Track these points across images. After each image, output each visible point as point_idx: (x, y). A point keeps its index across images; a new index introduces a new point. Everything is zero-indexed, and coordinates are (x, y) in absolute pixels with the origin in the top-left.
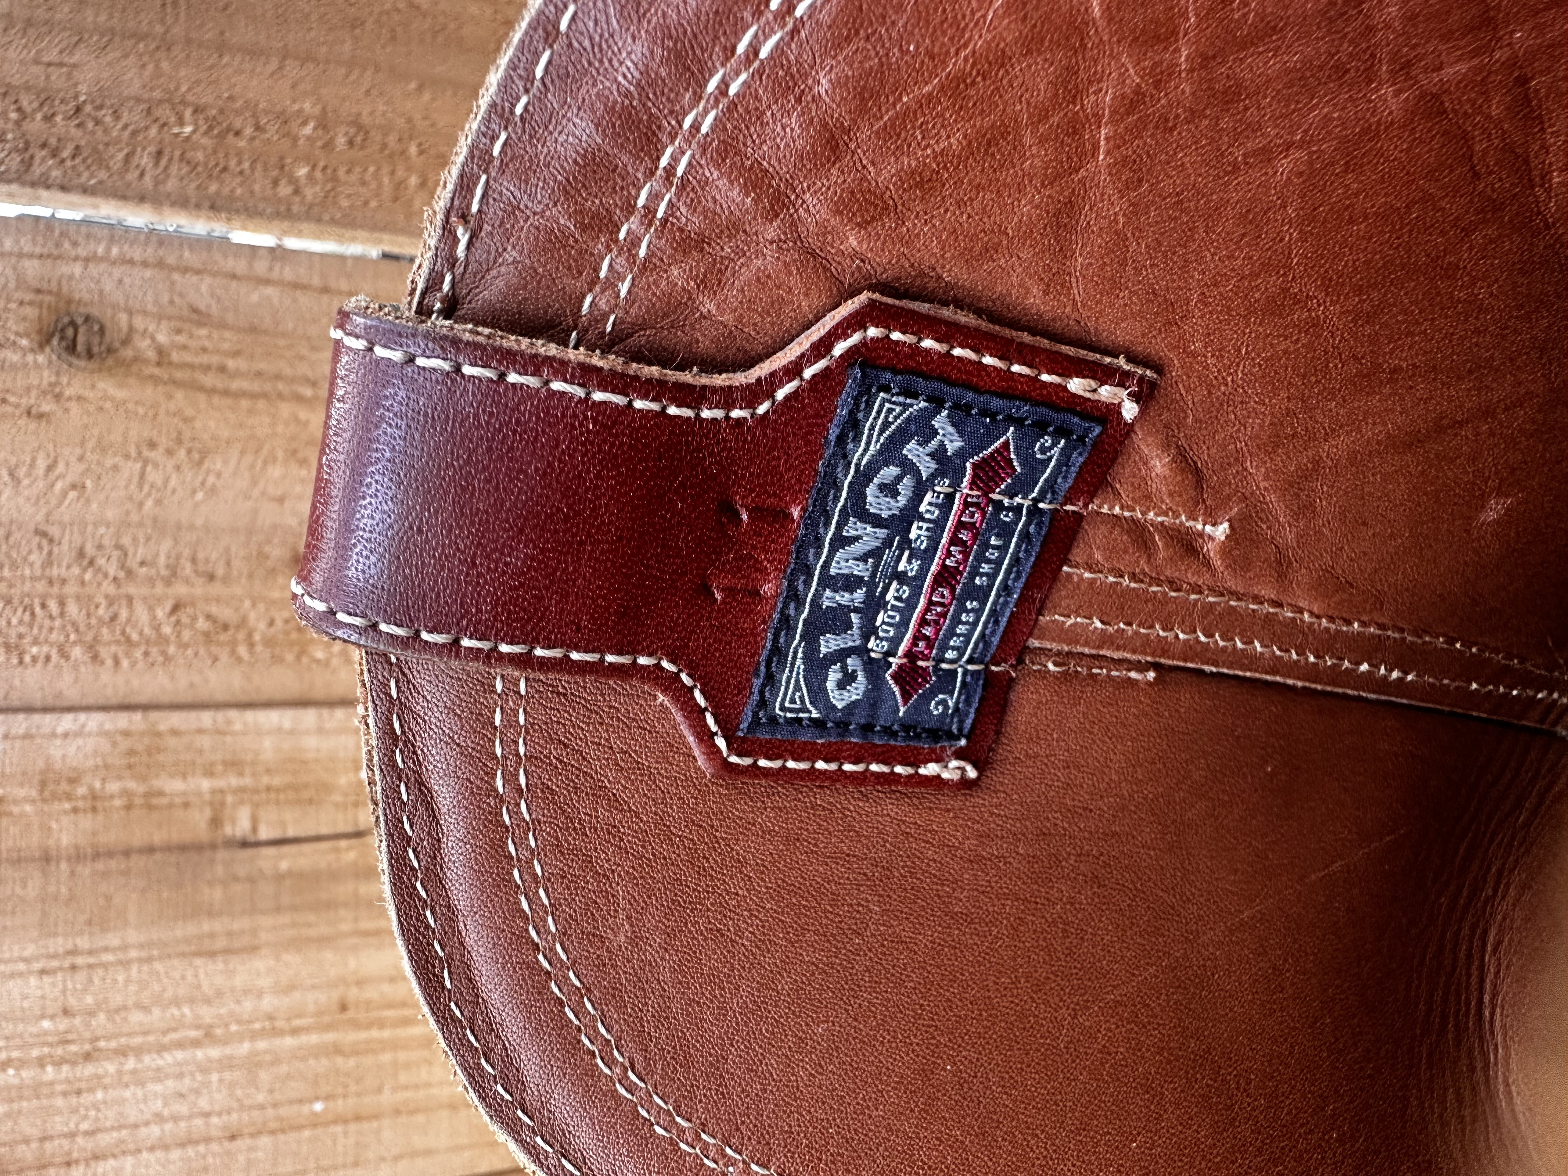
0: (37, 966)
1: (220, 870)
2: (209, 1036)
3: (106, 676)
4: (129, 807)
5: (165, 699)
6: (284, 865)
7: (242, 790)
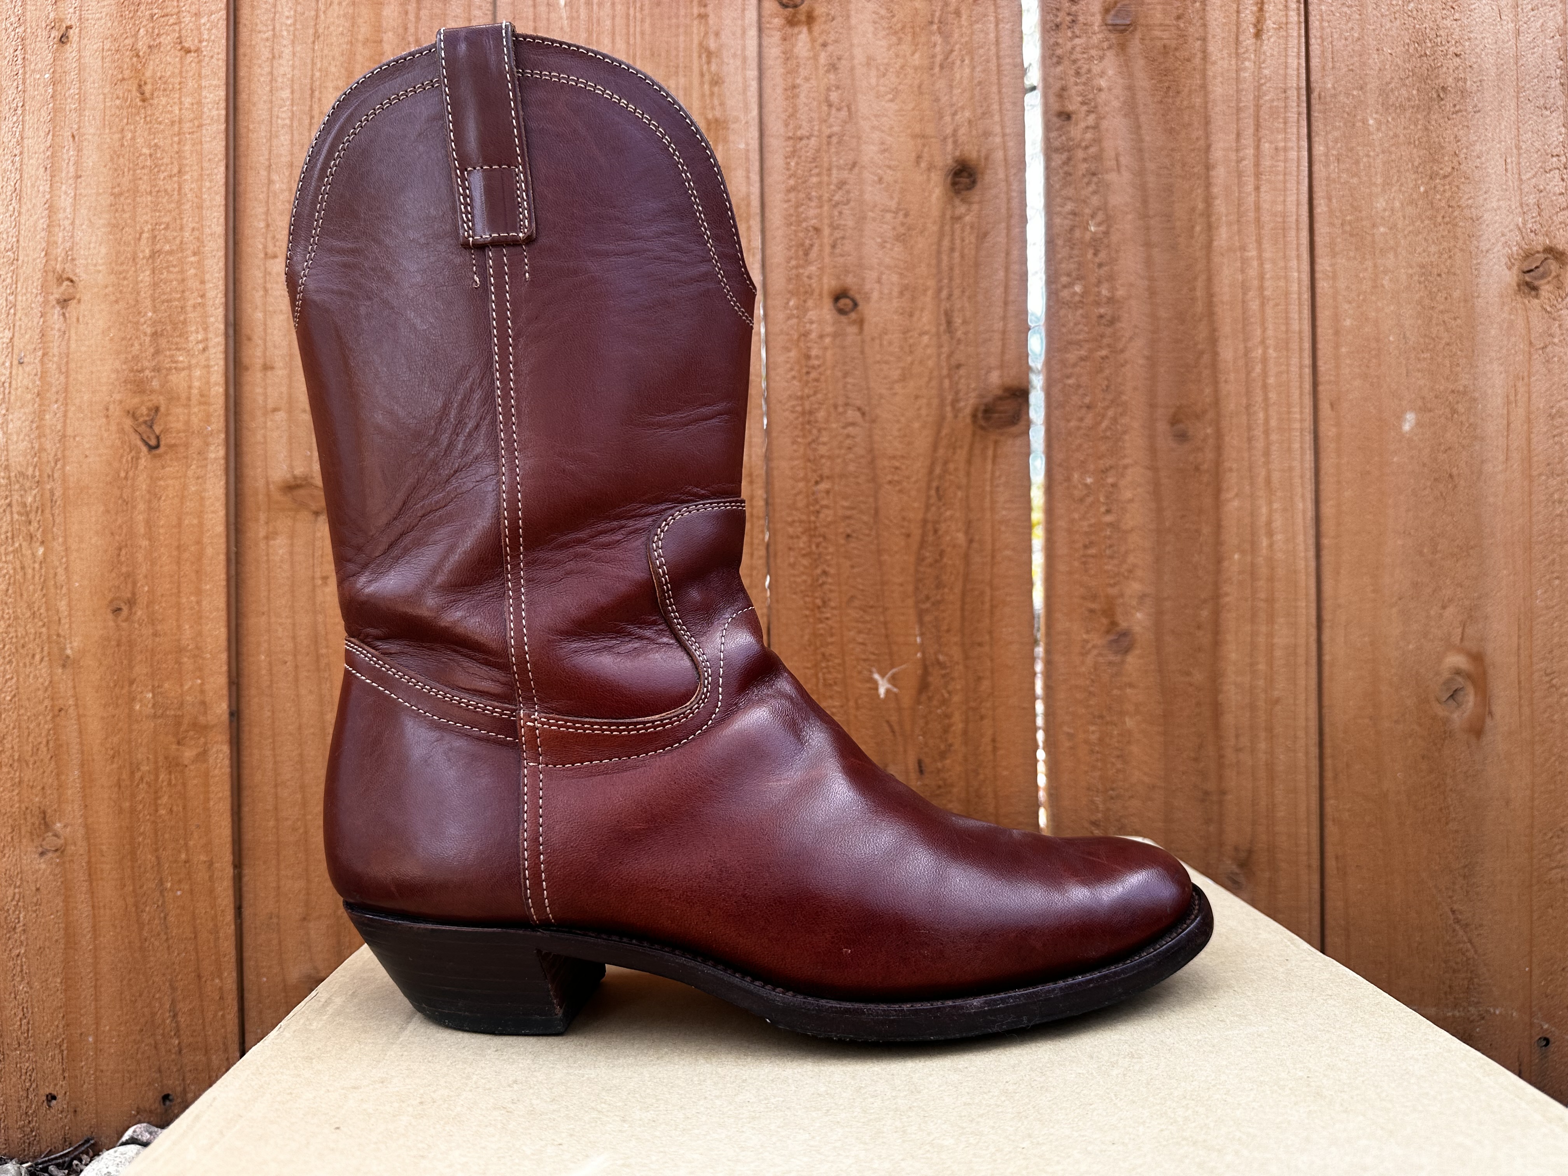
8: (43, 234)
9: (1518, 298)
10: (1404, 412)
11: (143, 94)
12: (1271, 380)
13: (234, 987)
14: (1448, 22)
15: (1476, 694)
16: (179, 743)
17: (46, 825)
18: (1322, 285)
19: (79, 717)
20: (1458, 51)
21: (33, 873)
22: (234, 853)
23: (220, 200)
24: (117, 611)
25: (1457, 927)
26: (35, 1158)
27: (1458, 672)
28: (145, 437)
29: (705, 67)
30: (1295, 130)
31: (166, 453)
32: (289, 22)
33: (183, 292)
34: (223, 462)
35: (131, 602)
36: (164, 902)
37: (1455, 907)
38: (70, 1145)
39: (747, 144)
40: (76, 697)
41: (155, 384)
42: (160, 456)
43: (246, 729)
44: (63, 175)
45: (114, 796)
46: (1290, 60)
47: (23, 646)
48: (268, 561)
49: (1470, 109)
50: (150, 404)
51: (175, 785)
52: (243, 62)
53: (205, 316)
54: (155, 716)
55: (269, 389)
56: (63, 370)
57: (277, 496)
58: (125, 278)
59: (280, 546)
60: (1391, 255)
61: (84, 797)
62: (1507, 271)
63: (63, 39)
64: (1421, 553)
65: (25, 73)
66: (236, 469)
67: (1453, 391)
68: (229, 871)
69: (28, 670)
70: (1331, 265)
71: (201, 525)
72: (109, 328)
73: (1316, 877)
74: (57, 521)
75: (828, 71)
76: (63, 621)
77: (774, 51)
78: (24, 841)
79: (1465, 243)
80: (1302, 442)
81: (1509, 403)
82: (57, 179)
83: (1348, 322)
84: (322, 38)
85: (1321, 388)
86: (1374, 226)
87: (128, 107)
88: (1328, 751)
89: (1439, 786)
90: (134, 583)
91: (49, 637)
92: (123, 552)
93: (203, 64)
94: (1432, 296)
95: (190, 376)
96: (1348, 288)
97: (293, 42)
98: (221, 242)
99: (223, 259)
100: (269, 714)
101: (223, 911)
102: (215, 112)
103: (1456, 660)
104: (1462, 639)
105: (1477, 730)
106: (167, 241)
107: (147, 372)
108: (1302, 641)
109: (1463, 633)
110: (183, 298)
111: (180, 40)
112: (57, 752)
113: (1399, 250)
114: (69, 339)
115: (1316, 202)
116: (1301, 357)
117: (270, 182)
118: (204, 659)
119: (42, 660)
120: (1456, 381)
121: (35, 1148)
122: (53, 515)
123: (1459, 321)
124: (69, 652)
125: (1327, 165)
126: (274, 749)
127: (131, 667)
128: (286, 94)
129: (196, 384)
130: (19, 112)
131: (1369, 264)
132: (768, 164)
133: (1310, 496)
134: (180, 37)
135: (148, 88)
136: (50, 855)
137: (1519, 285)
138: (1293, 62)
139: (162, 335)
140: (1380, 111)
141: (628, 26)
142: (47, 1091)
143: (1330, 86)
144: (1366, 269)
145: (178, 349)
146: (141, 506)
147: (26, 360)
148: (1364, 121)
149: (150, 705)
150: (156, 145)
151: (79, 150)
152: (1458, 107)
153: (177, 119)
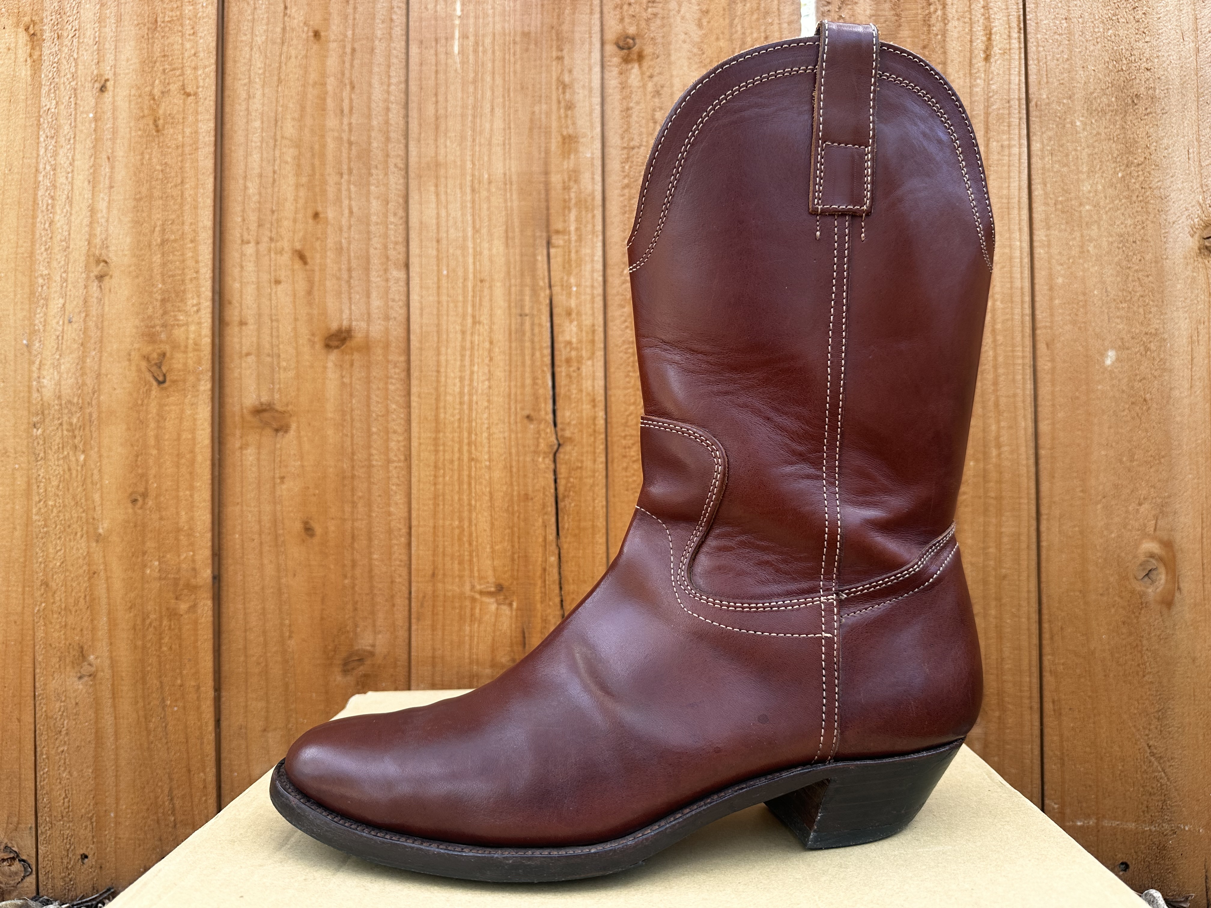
0: (507, 172)
1: (538, 234)
2: (476, 231)
3: (617, 192)
4: (565, 201)
5: (608, 214)
6: (539, 258)
7: (569, 241)
8: (87, 229)
9: (1200, 260)
10: (1106, 350)
11: (157, 126)
12: (999, 326)
13: (214, 779)
14: (1140, 44)
15: (1167, 573)
16: (177, 598)
17: (83, 656)
18: (1039, 251)
19: (107, 578)
20: (1148, 66)
21: (74, 692)
22: (215, 680)
23: (209, 202)
24: (135, 501)
25: (1153, 759)
26: (72, 900)
27: (1152, 556)
28: (156, 375)
29: (561, 96)
30: (1017, 131)
31: (170, 386)
32: (261, 71)
33: (184, 269)
34: (210, 393)
35: (145, 495)
36: (165, 715)
37: (1151, 743)
38: (97, 891)
39: (593, 154)
40: (105, 564)
41: (163, 336)
42: (166, 389)
43: (225, 588)
44: (101, 186)
45: (131, 637)
46: (1012, 78)
47: (69, 526)
48: (242, 465)
49: (1159, 111)
50: (159, 351)
51: (174, 629)
52: (228, 101)
53: (198, 286)
54: (160, 579)
55: (244, 340)
56: (100, 326)
57: (249, 418)
58: (143, 260)
59: (250, 454)
60: (1095, 227)
61: (110, 637)
62: (1191, 239)
63: (103, 89)
64: (1121, 461)
65: (76, 114)
66: (220, 398)
67: (1146, 334)
68: (211, 694)
69: (72, 543)
70: (1047, 236)
71: (194, 439)
72: (132, 296)
73: (1037, 717)
74: (94, 436)
75: (653, 97)
76: (97, 509)
77: (613, 82)
78: (68, 669)
79: (1155, 217)
80: (1024, 374)
81: (1192, 342)
82: (97, 189)
83: (1060, 280)
84: (283, 83)
85: (1038, 332)
86: (1081, 204)
87: (147, 136)
88: (1045, 617)
89: (1137, 645)
90: (147, 482)
91: (87, 520)
92: (139, 459)
93: (200, 103)
94: (1128, 259)
95: (187, 330)
96: (1060, 253)
97: (263, 86)
98: (210, 232)
99: (211, 245)
100: (241, 577)
101: (206, 723)
102: (207, 139)
103: (1150, 546)
104: (1155, 530)
105: (1168, 602)
106: (172, 232)
107: (158, 328)
108: (1024, 530)
109: (1156, 525)
110: (183, 274)
111: (183, 87)
112: (92, 603)
113: (1102, 223)
114: (104, 305)
115: (1033, 187)
116: (1022, 308)
117: (246, 188)
118: (195, 537)
119: (82, 536)
120: (1149, 325)
121: (73, 893)
122: (91, 431)
123: (1151, 278)
124: (101, 531)
125: (1042, 158)
126: (244, 603)
127: (144, 543)
128: (257, 124)
129: (192, 336)
130: (72, 141)
131: (1077, 234)
132: (608, 168)
133: (1030, 416)
134: (183, 85)
135: (161, 122)
136: (86, 679)
137: (1199, 249)
138: (1015, 79)
139: (168, 301)
140: (1086, 115)
141: (504, 67)
142: (82, 852)
143: (1045, 96)
144: (1075, 239)
145: (179, 311)
146: (152, 425)
147: (74, 320)
148: (1072, 123)
149: (157, 570)
150: (166, 163)
151: (112, 168)
152: (1149, 110)
153: (180, 144)
